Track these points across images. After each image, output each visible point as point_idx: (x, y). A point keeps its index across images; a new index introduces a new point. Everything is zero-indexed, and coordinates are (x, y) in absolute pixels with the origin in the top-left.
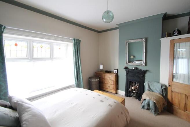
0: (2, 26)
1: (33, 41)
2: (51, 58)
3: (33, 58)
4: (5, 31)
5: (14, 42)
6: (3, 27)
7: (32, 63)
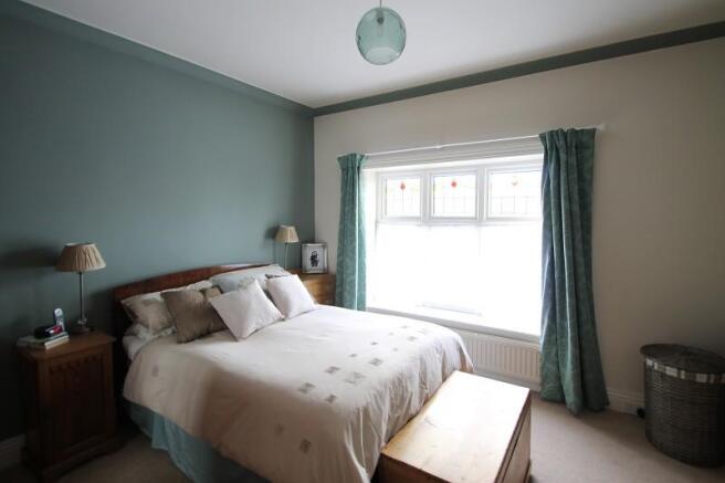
0: (355, 155)
1: (433, 173)
2: (479, 219)
3: (431, 218)
4: (364, 162)
5: (398, 182)
6: (358, 157)
7: (423, 231)
